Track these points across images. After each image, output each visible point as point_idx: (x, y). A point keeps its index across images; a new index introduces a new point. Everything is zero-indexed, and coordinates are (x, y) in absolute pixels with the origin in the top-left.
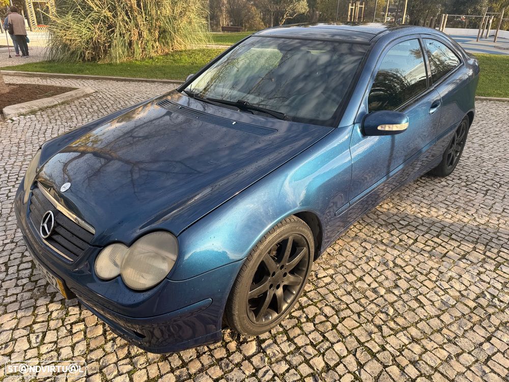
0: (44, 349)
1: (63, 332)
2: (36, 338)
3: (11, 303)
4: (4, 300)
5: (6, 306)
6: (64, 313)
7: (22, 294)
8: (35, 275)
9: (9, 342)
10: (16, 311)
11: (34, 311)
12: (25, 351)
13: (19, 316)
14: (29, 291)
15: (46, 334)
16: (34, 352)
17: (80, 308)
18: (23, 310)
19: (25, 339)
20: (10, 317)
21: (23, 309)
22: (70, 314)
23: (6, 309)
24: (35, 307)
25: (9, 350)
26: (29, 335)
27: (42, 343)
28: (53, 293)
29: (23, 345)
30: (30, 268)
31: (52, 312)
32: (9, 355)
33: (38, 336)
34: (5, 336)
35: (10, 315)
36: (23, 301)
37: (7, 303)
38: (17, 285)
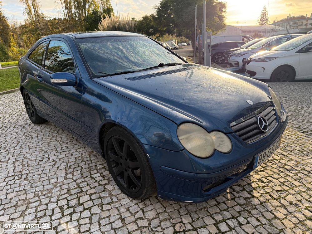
0: (287, 188)
1: (271, 184)
2: (282, 194)
3: (266, 218)
4: (266, 224)
5: (270, 220)
6: (258, 188)
7: (254, 216)
8: (232, 215)
9: (293, 204)
10: (271, 212)
11: (265, 202)
12: (293, 195)
13: (273, 208)
14: (250, 213)
15: (278, 190)
16: (291, 191)
17: (251, 183)
18: (268, 208)
19: (286, 198)
20: (277, 212)
21: (267, 209)
22: (257, 185)
23: (272, 219)
24: (262, 203)
25: (298, 203)
26: (282, 198)
27: (284, 190)
28: (245, 200)
29: (290, 198)
30: (226, 223)
31: (261, 194)
32: (300, 201)
33: (281, 194)
34: (291, 209)
35: (275, 213)
36: (260, 211)
37: (268, 221)
38: (248, 223)
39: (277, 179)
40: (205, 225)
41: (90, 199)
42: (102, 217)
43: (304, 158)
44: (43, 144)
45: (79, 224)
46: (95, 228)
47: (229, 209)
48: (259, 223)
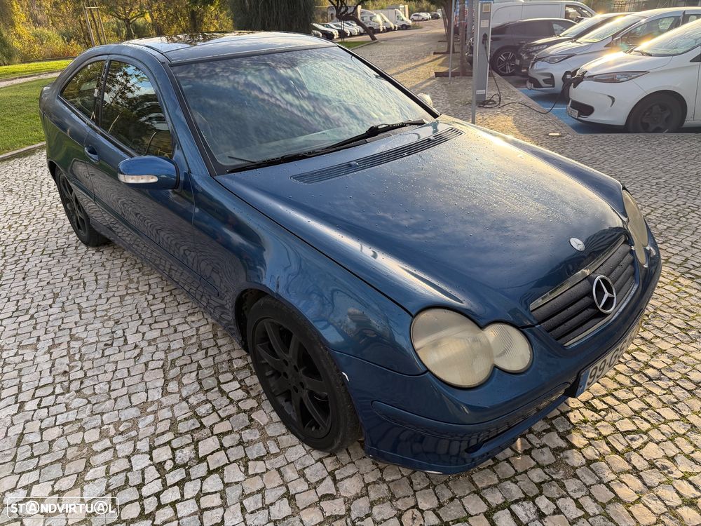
0: (645, 426)
1: (612, 416)
2: (635, 440)
3: (596, 501)
4: (595, 515)
5: (604, 506)
6: (584, 425)
7: (571, 494)
8: (524, 493)
9: (657, 467)
10: (607, 485)
11: (596, 461)
12: (658, 444)
13: (613, 477)
14: (563, 486)
15: (625, 432)
16: (655, 435)
17: (568, 412)
18: (601, 475)
19: (642, 452)
20: (621, 487)
21: (599, 477)
22: (582, 418)
23: (610, 502)
24: (589, 462)
25: (668, 463)
26: (635, 451)
27: (638, 431)
28: (553, 454)
29: (652, 451)
30: (511, 510)
31: (589, 439)
32: (672, 459)
33: (632, 440)
34: (652, 477)
35: (617, 489)
36: (585, 484)
37: (600, 507)
38: (558, 511)
39: (625, 402)
40: (465, 514)
41: (219, 447)
42: (247, 492)
43: (689, 348)
44: (110, 301)
45: (199, 506)
46: (233, 517)
47: (518, 478)
48: (581, 513)
